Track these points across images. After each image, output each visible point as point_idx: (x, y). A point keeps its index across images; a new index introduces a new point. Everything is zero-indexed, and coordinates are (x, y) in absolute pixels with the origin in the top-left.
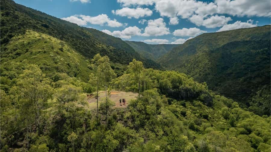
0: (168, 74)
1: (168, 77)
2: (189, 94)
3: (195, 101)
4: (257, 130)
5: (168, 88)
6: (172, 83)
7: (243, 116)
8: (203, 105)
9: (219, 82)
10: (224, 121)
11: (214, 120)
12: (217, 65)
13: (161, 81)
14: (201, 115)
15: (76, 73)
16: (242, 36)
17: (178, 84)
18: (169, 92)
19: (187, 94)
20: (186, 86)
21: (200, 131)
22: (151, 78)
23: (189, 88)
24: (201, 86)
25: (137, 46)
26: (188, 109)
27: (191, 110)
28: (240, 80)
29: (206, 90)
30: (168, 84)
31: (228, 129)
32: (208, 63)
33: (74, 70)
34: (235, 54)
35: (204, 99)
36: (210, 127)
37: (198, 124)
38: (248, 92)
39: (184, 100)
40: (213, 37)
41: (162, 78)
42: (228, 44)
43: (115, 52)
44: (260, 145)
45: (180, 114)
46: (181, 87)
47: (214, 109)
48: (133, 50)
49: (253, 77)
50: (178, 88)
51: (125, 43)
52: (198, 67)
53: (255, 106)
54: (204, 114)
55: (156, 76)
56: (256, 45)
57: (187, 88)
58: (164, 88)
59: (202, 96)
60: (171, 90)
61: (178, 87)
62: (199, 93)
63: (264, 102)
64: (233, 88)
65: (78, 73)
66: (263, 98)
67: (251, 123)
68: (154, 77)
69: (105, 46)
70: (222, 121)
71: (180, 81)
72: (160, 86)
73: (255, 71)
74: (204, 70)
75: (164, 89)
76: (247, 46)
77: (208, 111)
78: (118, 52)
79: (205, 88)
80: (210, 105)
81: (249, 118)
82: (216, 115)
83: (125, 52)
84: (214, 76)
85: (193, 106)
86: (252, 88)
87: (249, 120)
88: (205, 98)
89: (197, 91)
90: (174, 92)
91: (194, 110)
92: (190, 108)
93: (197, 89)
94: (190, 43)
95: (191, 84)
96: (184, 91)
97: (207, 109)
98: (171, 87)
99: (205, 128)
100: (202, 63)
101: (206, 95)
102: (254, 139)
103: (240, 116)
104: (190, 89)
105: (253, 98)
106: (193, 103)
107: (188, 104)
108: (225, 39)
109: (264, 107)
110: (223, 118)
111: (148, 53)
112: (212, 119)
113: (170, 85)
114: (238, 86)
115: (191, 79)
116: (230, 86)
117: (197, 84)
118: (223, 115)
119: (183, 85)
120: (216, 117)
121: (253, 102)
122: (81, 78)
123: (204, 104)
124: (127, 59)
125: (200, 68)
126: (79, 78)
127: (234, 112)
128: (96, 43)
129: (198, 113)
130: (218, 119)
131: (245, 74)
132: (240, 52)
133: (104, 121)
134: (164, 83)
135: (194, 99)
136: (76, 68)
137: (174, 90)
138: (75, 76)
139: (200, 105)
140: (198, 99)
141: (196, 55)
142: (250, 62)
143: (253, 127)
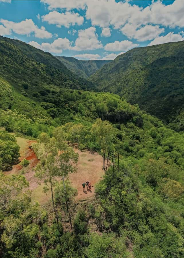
0: (104, 96)
1: (104, 100)
2: (123, 117)
3: (128, 123)
4: (178, 147)
5: (105, 111)
6: (108, 106)
7: (167, 134)
8: (135, 127)
9: (145, 101)
10: (152, 140)
11: (144, 140)
12: (145, 84)
13: (97, 105)
14: (133, 136)
15: (10, 104)
16: (171, 52)
17: (114, 107)
18: (105, 116)
19: (122, 116)
20: (121, 108)
21: (133, 152)
22: (88, 102)
23: (123, 111)
24: (134, 108)
25: (68, 62)
26: (122, 131)
27: (125, 132)
28: (164, 100)
29: (138, 111)
30: (105, 107)
31: (156, 148)
32: (137, 82)
33: (7, 100)
34: (162, 72)
35: (136, 121)
36: (143, 149)
37: (132, 146)
38: (169, 110)
39: (119, 123)
40: (143, 52)
41: (99, 101)
42: (157, 61)
43: (47, 71)
44: (179, 160)
45: (116, 137)
46: (116, 110)
47: (144, 129)
48: (65, 68)
49: (176, 95)
50: (114, 112)
51: (56, 59)
52: (128, 85)
53: (173, 122)
54: (136, 136)
55: (92, 100)
56: (182, 61)
57: (122, 111)
58: (100, 111)
59: (135, 118)
60: (107, 113)
61: (113, 110)
62: (132, 115)
63: (181, 119)
64: (157, 107)
65: (12, 104)
66: (181, 116)
67: (173, 141)
68: (90, 100)
69: (35, 63)
70: (150, 141)
71: (115, 104)
72: (97, 109)
73: (178, 88)
74: (133, 88)
75: (101, 113)
76: (174, 63)
77: (139, 132)
78: (50, 70)
79: (137, 109)
80: (141, 126)
81: (172, 137)
82: (145, 135)
83: (57, 70)
84: (141, 95)
85: (127, 128)
86: (173, 107)
87: (172, 139)
88: (137, 119)
89: (130, 113)
90: (110, 116)
91: (128, 132)
92: (124, 130)
93: (130, 111)
94: (120, 59)
95: (126, 106)
96: (119, 115)
97: (138, 130)
98: (107, 110)
99: (138, 150)
100: (131, 81)
101: (138, 117)
102: (175, 155)
103: (164, 134)
104: (125, 112)
105: (173, 116)
106: (127, 124)
107: (122, 126)
108: (154, 55)
109: (181, 124)
110: (151, 137)
111: (80, 70)
112: (143, 139)
113: (106, 109)
114: (162, 105)
115: (125, 101)
116: (155, 105)
117: (131, 106)
118: (151, 134)
119: (118, 109)
120: (146, 136)
121: (172, 119)
122: (16, 110)
123: (136, 125)
124: (61, 79)
125: (130, 87)
126: (15, 110)
127: (159, 131)
128: (25, 60)
129: (131, 134)
130: (147, 138)
131: (170, 92)
132: (167, 69)
133: (68, 222)
134: (101, 106)
135: (127, 121)
136: (9, 96)
137: (110, 114)
138: (10, 108)
139: (132, 127)
140: (131, 120)
141: (125, 72)
142: (175, 80)
143: (175, 144)
